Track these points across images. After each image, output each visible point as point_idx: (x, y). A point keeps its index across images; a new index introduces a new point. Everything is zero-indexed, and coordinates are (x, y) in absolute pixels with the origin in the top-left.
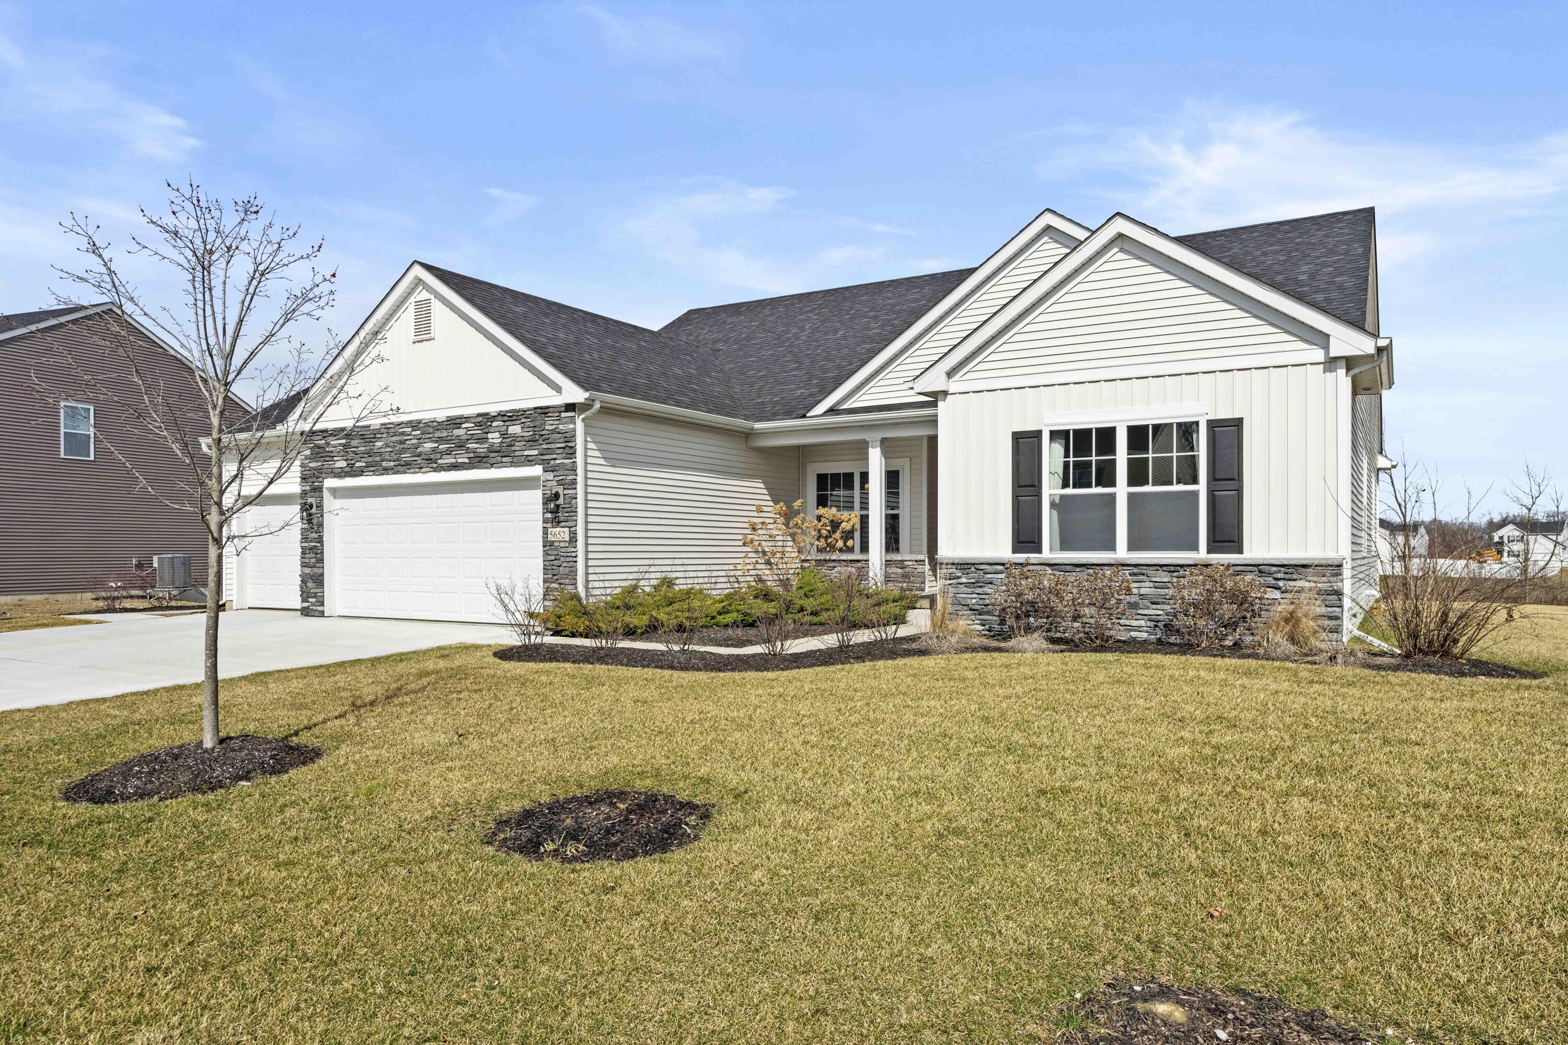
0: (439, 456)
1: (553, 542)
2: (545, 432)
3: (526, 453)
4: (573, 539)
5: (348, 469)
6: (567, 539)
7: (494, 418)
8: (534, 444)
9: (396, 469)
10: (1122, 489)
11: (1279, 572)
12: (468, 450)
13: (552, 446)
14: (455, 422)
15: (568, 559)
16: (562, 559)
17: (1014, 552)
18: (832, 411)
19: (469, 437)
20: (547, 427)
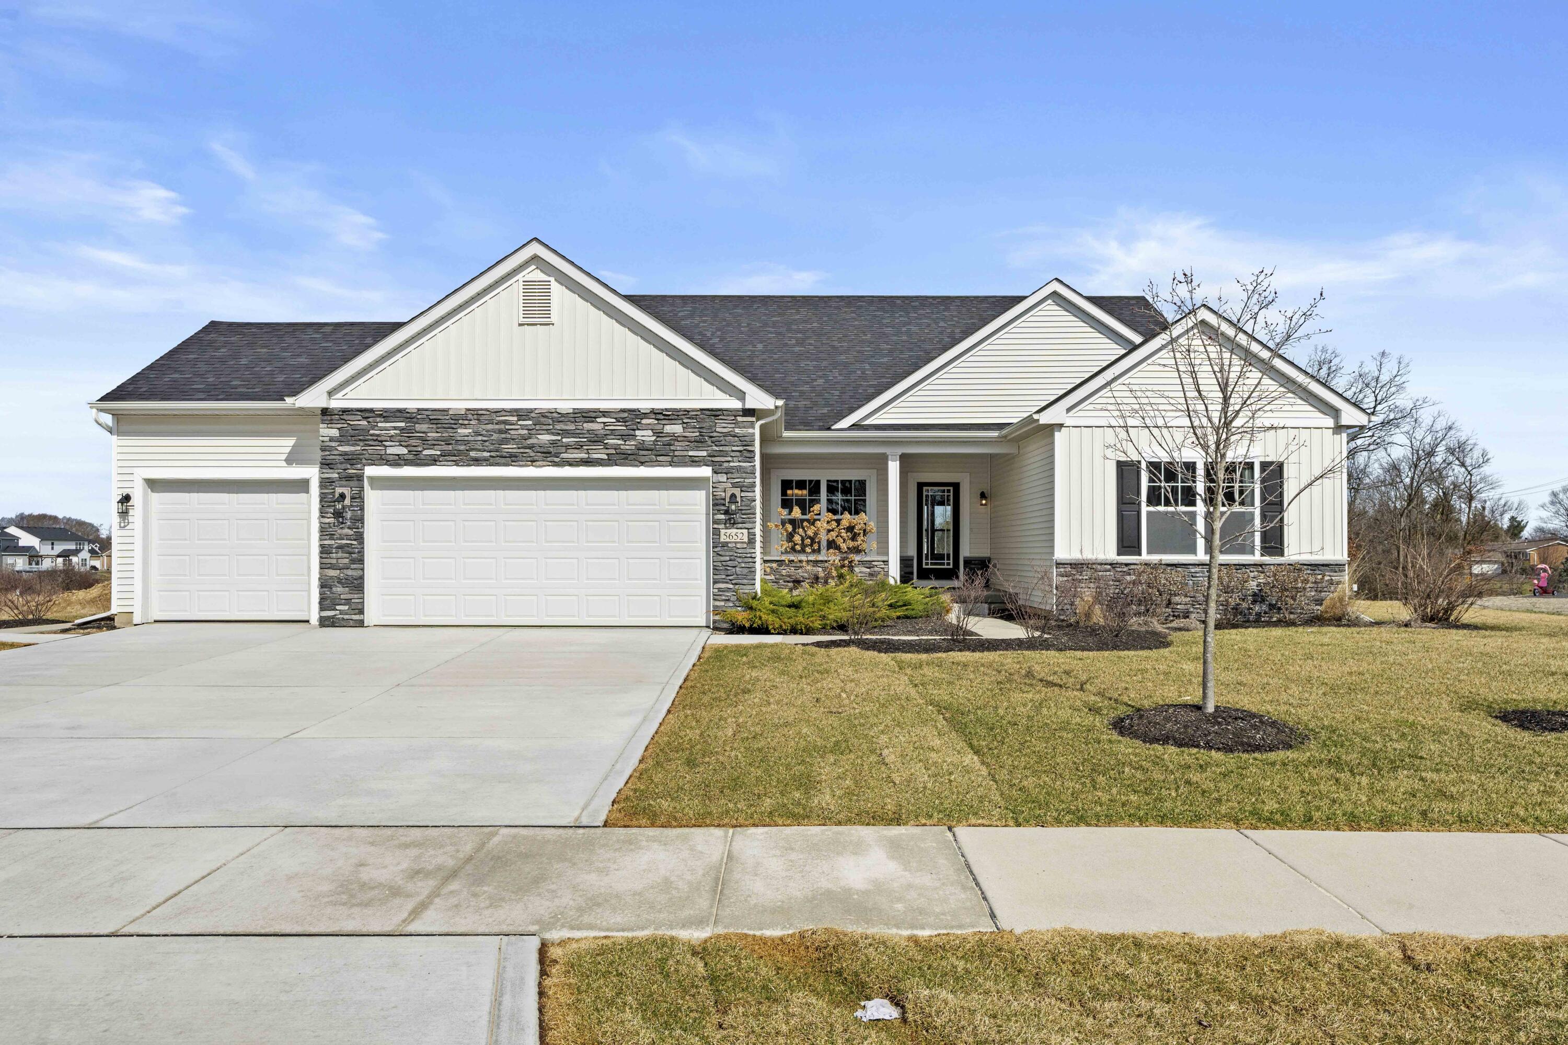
0: (563, 449)
1: (727, 543)
2: (715, 434)
3: (691, 453)
4: (751, 541)
5: (411, 457)
6: (746, 540)
7: (645, 415)
8: (700, 445)
9: (492, 460)
10: (1200, 508)
11: (1308, 569)
12: (606, 447)
13: (727, 448)
14: (588, 415)
15: (746, 560)
16: (740, 560)
17: (1119, 554)
18: (855, 426)
19: (608, 432)
20: (718, 430)
